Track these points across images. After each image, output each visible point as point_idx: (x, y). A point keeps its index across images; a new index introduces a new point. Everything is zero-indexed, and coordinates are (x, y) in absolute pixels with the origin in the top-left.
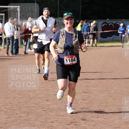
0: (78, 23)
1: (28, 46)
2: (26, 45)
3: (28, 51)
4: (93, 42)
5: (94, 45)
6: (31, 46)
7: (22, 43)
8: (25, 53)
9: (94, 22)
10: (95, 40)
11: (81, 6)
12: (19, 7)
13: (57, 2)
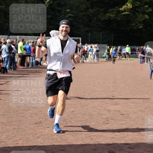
0: (111, 48)
1: (85, 59)
2: (84, 58)
3: (85, 61)
4: (120, 57)
5: (120, 59)
6: (86, 59)
7: (82, 57)
8: (83, 62)
9: (119, 47)
10: (121, 57)
11: (113, 39)
12: (81, 38)
13: (100, 36)
